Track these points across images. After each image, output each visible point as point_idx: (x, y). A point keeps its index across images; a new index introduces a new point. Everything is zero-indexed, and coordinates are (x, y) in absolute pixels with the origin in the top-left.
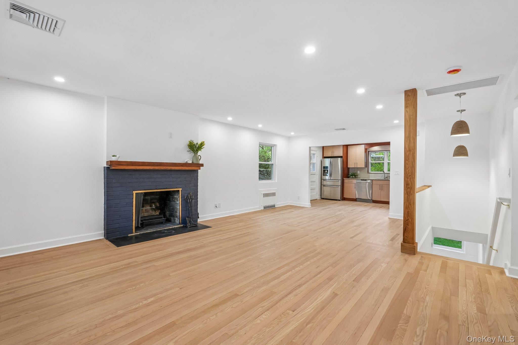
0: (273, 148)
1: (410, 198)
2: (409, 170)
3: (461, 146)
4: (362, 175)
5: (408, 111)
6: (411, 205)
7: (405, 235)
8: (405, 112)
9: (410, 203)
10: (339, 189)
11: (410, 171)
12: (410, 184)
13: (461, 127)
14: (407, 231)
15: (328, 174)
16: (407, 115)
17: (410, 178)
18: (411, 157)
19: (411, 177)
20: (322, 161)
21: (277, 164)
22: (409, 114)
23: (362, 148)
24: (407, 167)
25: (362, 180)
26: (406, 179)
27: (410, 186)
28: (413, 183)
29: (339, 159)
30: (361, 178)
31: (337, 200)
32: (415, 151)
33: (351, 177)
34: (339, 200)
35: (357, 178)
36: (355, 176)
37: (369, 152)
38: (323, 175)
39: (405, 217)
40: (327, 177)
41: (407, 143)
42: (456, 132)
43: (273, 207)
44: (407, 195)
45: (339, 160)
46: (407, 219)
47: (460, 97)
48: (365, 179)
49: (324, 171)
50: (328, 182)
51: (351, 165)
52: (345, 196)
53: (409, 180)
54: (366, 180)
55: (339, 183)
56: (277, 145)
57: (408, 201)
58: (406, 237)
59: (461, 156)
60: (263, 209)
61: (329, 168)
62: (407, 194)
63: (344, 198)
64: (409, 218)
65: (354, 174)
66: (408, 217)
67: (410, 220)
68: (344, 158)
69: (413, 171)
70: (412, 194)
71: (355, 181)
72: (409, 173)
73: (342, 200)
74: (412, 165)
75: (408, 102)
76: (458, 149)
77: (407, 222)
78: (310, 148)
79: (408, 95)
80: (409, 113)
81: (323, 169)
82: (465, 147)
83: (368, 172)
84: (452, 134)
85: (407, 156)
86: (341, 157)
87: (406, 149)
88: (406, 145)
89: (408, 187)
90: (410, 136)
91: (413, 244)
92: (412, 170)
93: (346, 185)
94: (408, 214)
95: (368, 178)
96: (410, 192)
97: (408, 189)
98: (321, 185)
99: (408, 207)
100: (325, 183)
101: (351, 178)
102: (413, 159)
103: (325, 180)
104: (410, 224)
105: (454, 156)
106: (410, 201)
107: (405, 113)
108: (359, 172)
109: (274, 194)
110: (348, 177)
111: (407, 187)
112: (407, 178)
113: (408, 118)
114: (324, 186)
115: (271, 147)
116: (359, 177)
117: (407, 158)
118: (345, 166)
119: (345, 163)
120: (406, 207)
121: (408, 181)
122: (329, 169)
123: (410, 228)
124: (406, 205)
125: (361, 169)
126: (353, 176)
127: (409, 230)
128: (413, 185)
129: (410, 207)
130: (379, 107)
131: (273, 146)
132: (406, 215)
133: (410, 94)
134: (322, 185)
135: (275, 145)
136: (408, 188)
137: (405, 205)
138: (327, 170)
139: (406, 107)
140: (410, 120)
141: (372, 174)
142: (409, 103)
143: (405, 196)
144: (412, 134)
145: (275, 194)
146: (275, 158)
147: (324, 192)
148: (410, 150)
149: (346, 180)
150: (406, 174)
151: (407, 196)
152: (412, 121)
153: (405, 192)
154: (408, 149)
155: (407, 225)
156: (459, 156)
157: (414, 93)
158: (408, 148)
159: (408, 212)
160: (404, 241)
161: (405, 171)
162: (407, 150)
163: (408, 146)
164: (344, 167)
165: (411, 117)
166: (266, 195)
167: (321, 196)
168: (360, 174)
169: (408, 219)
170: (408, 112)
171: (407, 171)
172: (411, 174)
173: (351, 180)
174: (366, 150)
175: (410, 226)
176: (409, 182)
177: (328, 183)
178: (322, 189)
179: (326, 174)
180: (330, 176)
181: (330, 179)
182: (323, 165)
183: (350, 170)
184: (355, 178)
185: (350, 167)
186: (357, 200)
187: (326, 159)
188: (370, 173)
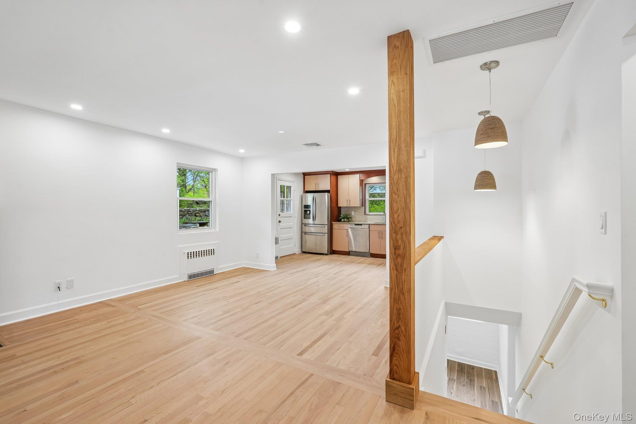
0: (210, 174)
1: (403, 278)
2: (399, 216)
3: (485, 171)
4: (357, 217)
5: (395, 81)
6: (403, 294)
7: (395, 362)
8: (389, 84)
9: (403, 289)
10: (326, 238)
11: (400, 218)
12: (402, 247)
13: (494, 128)
14: (397, 353)
15: (311, 216)
16: (393, 91)
17: (402, 234)
18: (402, 184)
19: (403, 230)
21: (217, 201)
22: (396, 88)
23: (356, 178)
24: (394, 209)
25: (356, 225)
26: (394, 235)
27: (401, 252)
28: (407, 245)
29: (326, 194)
30: (356, 221)
31: (323, 254)
32: (410, 173)
33: (343, 220)
34: (326, 254)
35: (352, 221)
36: (347, 218)
37: (365, 184)
38: (305, 218)
39: (392, 323)
40: (311, 221)
41: (394, 154)
42: (485, 138)
43: (210, 273)
44: (395, 272)
45: (326, 196)
46: (396, 325)
47: (490, 69)
48: (360, 223)
49: (306, 211)
50: (311, 228)
51: (342, 203)
52: (335, 248)
53: (399, 237)
54: (361, 225)
55: (326, 229)
56: (217, 169)
57: (397, 285)
58: (395, 367)
59: (486, 189)
60: (186, 278)
62: (397, 270)
63: (334, 251)
64: (400, 323)
65: (347, 216)
66: (398, 322)
67: (403, 328)
68: (333, 193)
69: (407, 216)
70: (405, 269)
71: (347, 226)
72: (399, 222)
73: (331, 254)
74: (405, 202)
75: (395, 60)
76: (481, 176)
77: (397, 331)
78: (273, 175)
79: (395, 46)
80: (396, 86)
81: (303, 209)
82: (492, 174)
83: (365, 213)
84: (477, 142)
85: (395, 182)
86: (328, 191)
87: (392, 169)
88: (393, 159)
89: (397, 254)
90: (400, 138)
91: (410, 383)
92: (405, 216)
93: (335, 232)
94: (399, 314)
95: (365, 222)
96: (402, 266)
97: (397, 258)
99: (399, 299)
100: (307, 229)
101: (343, 222)
102: (406, 189)
103: (305, 225)
104: (402, 338)
105: (475, 188)
106: (401, 286)
107: (389, 87)
108: (353, 213)
109: (211, 252)
110: (338, 220)
111: (395, 253)
112: (396, 233)
113: (395, 97)
114: (306, 233)
115: (208, 173)
116: (353, 219)
117: (395, 189)
119: (334, 201)
120: (395, 299)
121: (397, 241)
123: (403, 346)
124: (395, 295)
125: (355, 208)
126: (345, 219)
127: (402, 350)
128: (408, 249)
129: (402, 298)
130: (354, 91)
131: (212, 172)
132: (394, 317)
133: (398, 44)
134: (303, 233)
135: (215, 169)
136: (399, 255)
137: (393, 294)
138: (308, 210)
139: (391, 72)
140: (399, 102)
141: (370, 216)
142: (397, 64)
143: (393, 275)
144: (403, 133)
145: (213, 252)
146: (214, 192)
147: (306, 242)
148: (400, 171)
149: (336, 225)
150: (393, 225)
151: (397, 275)
152: (403, 104)
153: (391, 265)
154: (397, 167)
155: (397, 340)
156: (484, 188)
157: (405, 41)
158: (396, 165)
159: (399, 310)
160: (393, 374)
161: (391, 219)
162: (395, 169)
163: (396, 162)
164: (333, 206)
165: (402, 94)
166: (191, 255)
168: (355, 216)
169: (398, 325)
170: (395, 84)
171: (396, 216)
172: (404, 225)
173: (342, 225)
174: (362, 181)
175: (402, 341)
176: (400, 242)
177: (312, 230)
178: (304, 238)
179: (308, 216)
180: (314, 219)
181: (314, 224)
182: (304, 204)
183: (342, 210)
184: (348, 222)
185: (341, 206)
186: (351, 253)
187: (309, 194)
188: (369, 215)
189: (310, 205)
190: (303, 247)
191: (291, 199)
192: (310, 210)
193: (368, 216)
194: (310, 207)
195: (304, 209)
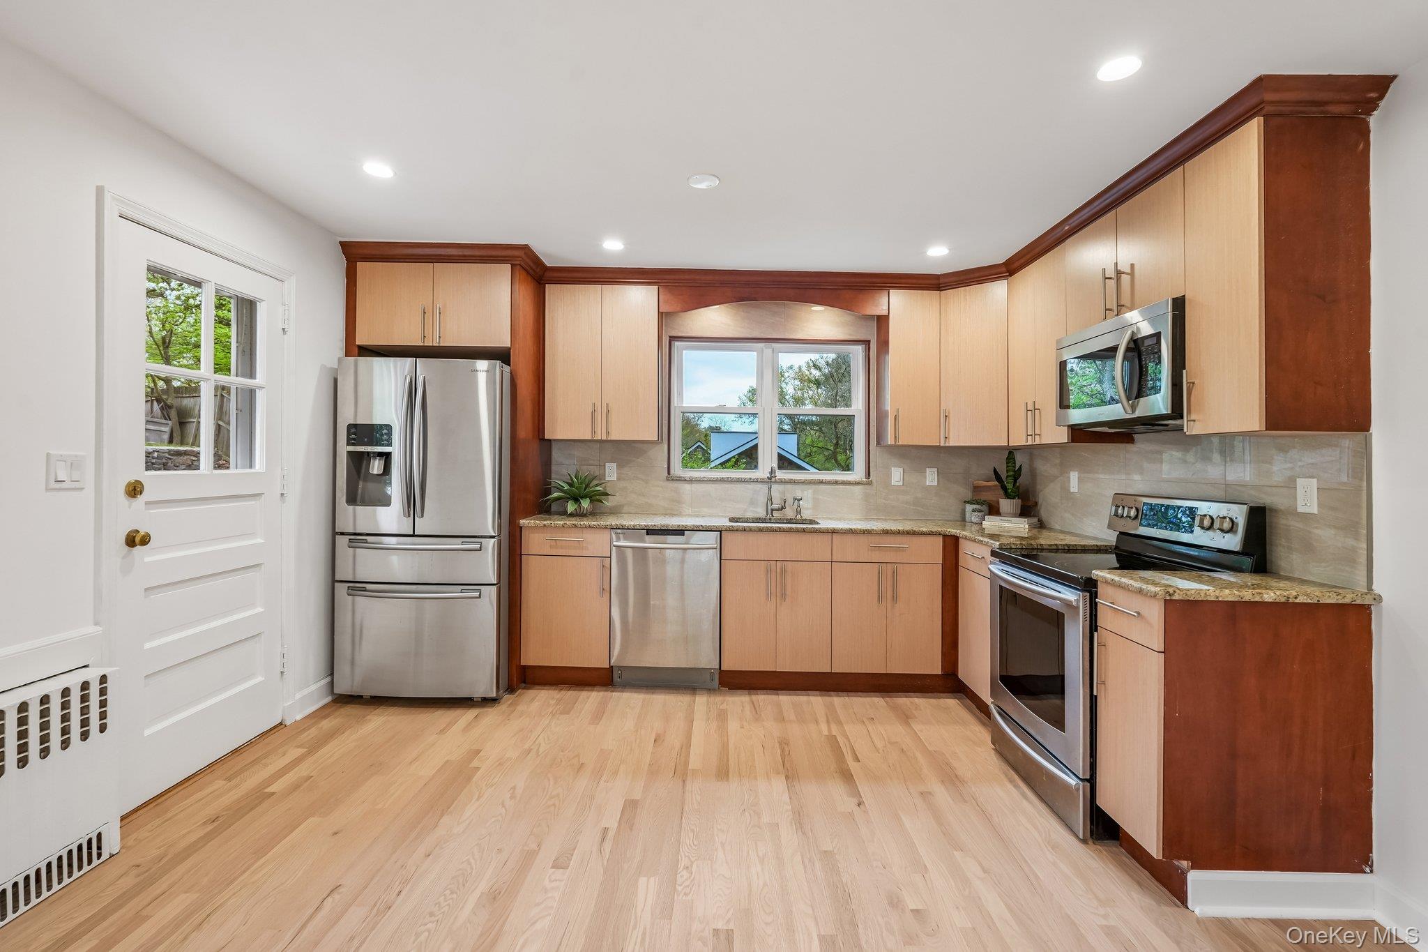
4: (635, 491)
10: (485, 611)
15: (395, 489)
20: (336, 381)
25: (650, 532)
29: (482, 365)
30: (626, 509)
31: (464, 702)
33: (571, 507)
34: (487, 702)
35: (615, 511)
36: (589, 499)
37: (672, 340)
38: (352, 499)
40: (389, 518)
45: (482, 379)
48: (673, 522)
49: (358, 462)
50: (395, 559)
51: (563, 421)
52: (532, 655)
54: (677, 533)
55: (486, 565)
61: (397, 437)
63: (525, 669)
65: (584, 487)
68: (523, 360)
71: (597, 541)
73: (511, 689)
81: (344, 449)
83: (671, 470)
86: (502, 355)
93: (533, 571)
95: (675, 514)
98: (333, 581)
100: (368, 565)
101: (572, 516)
103: (358, 539)
108: (611, 472)
110: (543, 508)
114: (358, 587)
116: (618, 507)
118: (525, 431)
119: (528, 407)
122: (396, 449)
125: (626, 451)
126: (583, 504)
134: (341, 587)
138: (380, 454)
141: (696, 486)
147: (357, 641)
149: (534, 537)
164: (522, 433)
167: (331, 673)
168: (621, 484)
173: (573, 536)
174: (662, 323)
177: (400, 566)
178: (343, 620)
179: (371, 486)
180: (414, 503)
181: (413, 535)
182: (347, 416)
183: (556, 455)
184: (593, 514)
185: (560, 435)
186: (616, 674)
187: (378, 362)
188: (685, 480)
189: (389, 427)
190: (342, 669)
191: (260, 379)
192: (387, 457)
193: (687, 487)
194: (390, 434)
195: (351, 448)
